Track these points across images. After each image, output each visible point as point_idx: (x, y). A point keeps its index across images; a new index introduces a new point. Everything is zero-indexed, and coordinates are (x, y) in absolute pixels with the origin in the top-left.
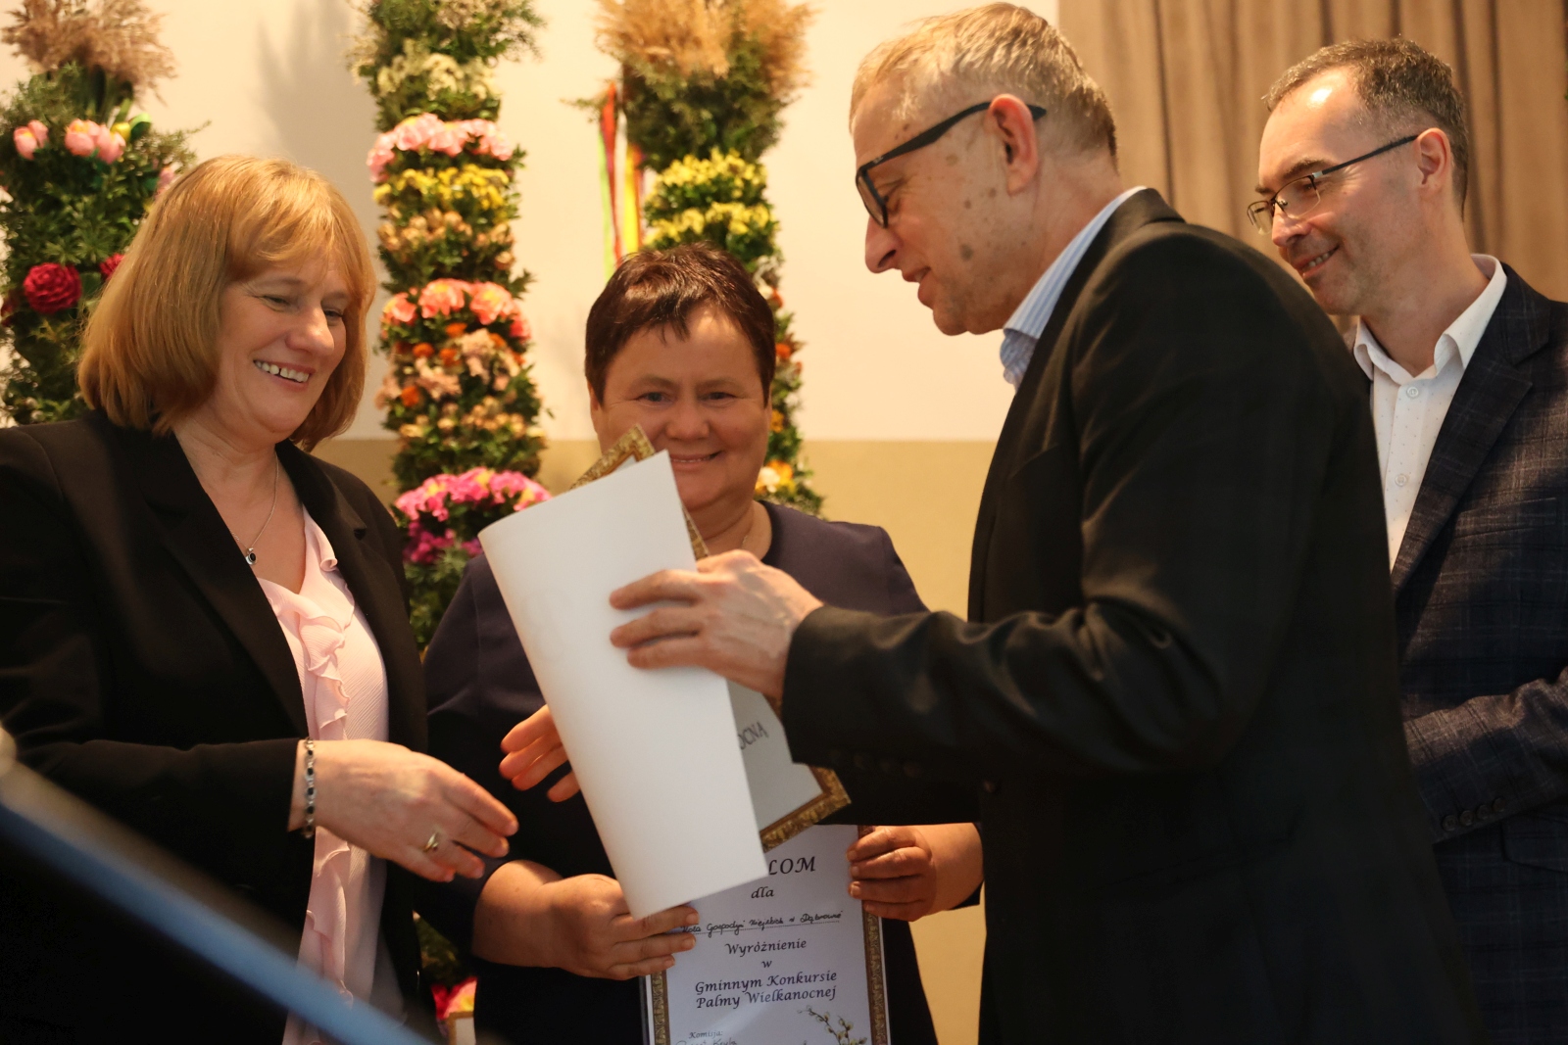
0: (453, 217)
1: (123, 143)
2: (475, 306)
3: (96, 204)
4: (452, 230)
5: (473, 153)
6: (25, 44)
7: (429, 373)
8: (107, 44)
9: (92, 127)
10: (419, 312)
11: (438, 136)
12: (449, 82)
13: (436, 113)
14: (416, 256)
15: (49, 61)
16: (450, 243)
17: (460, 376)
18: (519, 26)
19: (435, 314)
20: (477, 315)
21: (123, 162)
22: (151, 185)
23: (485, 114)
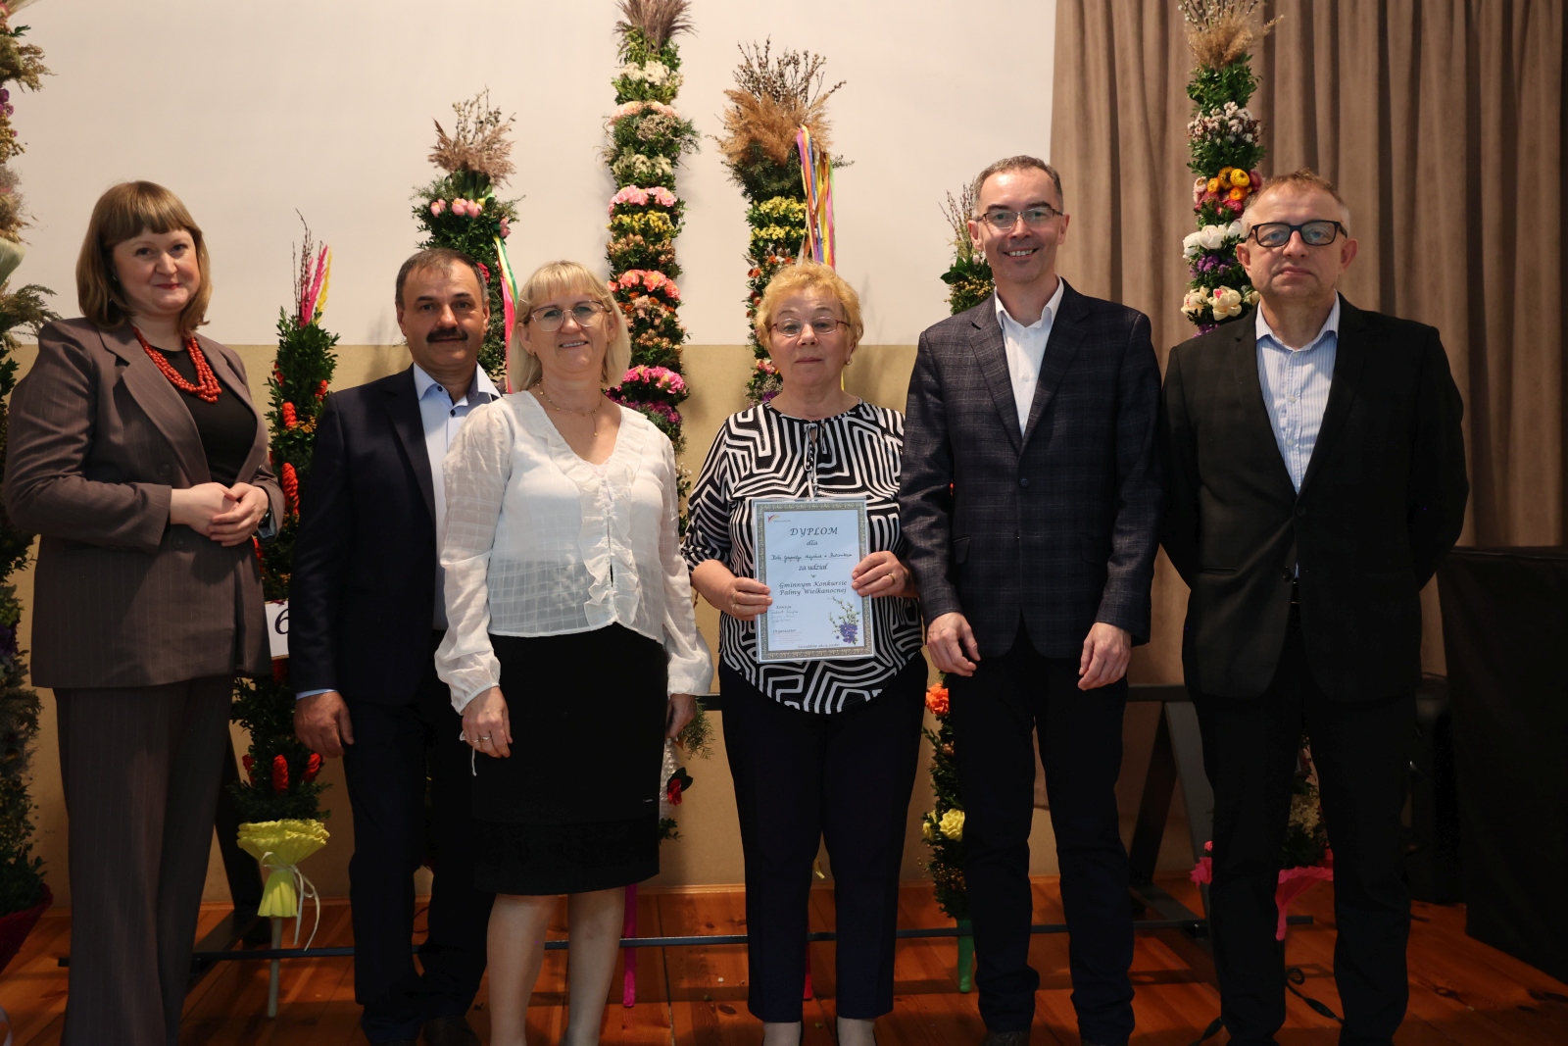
0: (639, 238)
1: (481, 208)
2: (645, 283)
3: (466, 238)
4: (637, 244)
5: (652, 204)
6: (440, 161)
8: (474, 160)
9: (463, 202)
10: (619, 286)
11: (635, 196)
12: (644, 169)
13: (637, 185)
14: (620, 258)
15: (451, 169)
16: (635, 251)
17: (635, 319)
18: (688, 136)
19: (625, 287)
20: (646, 287)
21: (480, 217)
22: (496, 227)
23: (664, 183)
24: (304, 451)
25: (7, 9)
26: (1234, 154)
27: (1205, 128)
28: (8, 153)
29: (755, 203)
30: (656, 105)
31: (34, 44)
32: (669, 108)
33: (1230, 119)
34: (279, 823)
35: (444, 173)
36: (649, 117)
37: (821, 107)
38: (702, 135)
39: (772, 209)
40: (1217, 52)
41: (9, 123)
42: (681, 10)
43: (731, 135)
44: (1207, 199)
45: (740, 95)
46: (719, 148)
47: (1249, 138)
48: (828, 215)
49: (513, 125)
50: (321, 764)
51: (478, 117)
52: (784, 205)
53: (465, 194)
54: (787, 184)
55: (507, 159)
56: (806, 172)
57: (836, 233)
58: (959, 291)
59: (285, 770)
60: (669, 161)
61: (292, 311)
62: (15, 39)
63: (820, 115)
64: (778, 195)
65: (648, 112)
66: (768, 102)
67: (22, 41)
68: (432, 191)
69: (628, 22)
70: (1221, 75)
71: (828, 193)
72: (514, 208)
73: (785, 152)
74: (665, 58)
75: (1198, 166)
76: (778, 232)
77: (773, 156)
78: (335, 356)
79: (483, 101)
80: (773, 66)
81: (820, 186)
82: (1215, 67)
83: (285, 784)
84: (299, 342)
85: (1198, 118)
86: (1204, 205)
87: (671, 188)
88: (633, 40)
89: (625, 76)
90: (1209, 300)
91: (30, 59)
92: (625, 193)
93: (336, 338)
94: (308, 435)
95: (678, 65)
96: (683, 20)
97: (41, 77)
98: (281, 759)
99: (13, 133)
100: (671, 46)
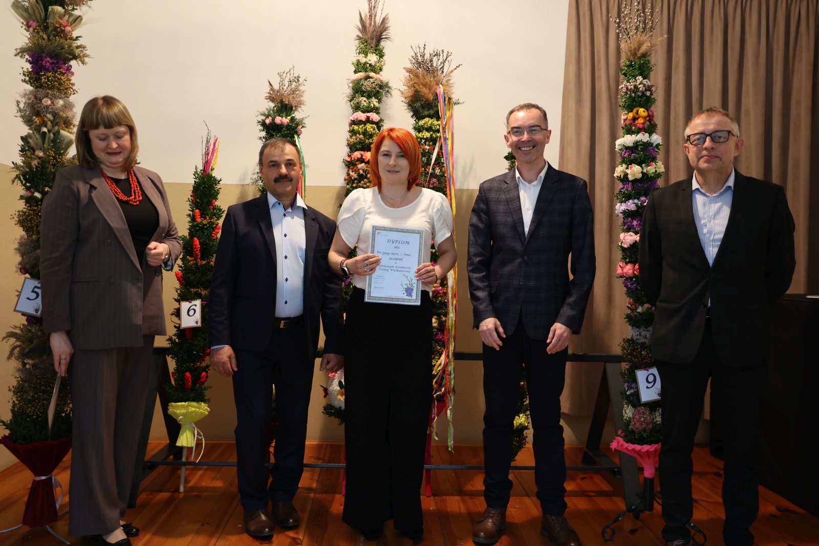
0: (361, 136)
1: (288, 121)
2: (363, 157)
4: (361, 139)
5: (368, 121)
6: (270, 99)
7: (351, 173)
8: (286, 99)
9: (280, 118)
10: (351, 159)
11: (361, 117)
12: (365, 104)
13: (362, 111)
14: (352, 145)
15: (275, 103)
16: (360, 142)
17: (358, 174)
18: (387, 89)
19: (354, 159)
20: (364, 159)
21: (288, 125)
22: (295, 130)
23: (374, 111)
24: (203, 232)
25: (72, 28)
26: (641, 101)
27: (627, 88)
28: (71, 94)
29: (417, 120)
30: (372, 74)
31: (83, 44)
32: (378, 76)
33: (639, 84)
34: (187, 403)
35: (272, 105)
36: (368, 80)
37: (450, 76)
38: (393, 89)
39: (424, 124)
40: (634, 53)
41: (71, 80)
42: (385, 30)
43: (406, 88)
44: (628, 122)
45: (411, 70)
46: (401, 95)
47: (648, 93)
48: (451, 127)
49: (305, 83)
50: (207, 377)
51: (290, 79)
52: (430, 122)
53: (281, 115)
54: (432, 112)
55: (302, 98)
56: (441, 106)
57: (454, 136)
58: (512, 164)
59: (190, 379)
60: (377, 100)
61: (200, 167)
62: (75, 42)
63: (449, 80)
64: (427, 117)
65: (368, 77)
66: (424, 74)
67: (78, 43)
68: (267, 113)
69: (361, 35)
70: (635, 63)
71: (451, 117)
72: (304, 121)
73: (431, 97)
74: (377, 52)
75: (624, 107)
76: (427, 135)
77: (425, 99)
78: (220, 188)
79: (292, 71)
80: (427, 57)
81: (448, 113)
82: (633, 59)
83: (190, 386)
84: (203, 182)
85: (624, 83)
86: (626, 125)
87: (378, 113)
88: (363, 44)
89: (358, 61)
90: (627, 171)
91: (81, 51)
92: (356, 115)
93: (220, 180)
94: (206, 225)
95: (383, 56)
96: (386, 35)
97: (86, 59)
98: (188, 374)
99: (74, 84)
100: (380, 47)
